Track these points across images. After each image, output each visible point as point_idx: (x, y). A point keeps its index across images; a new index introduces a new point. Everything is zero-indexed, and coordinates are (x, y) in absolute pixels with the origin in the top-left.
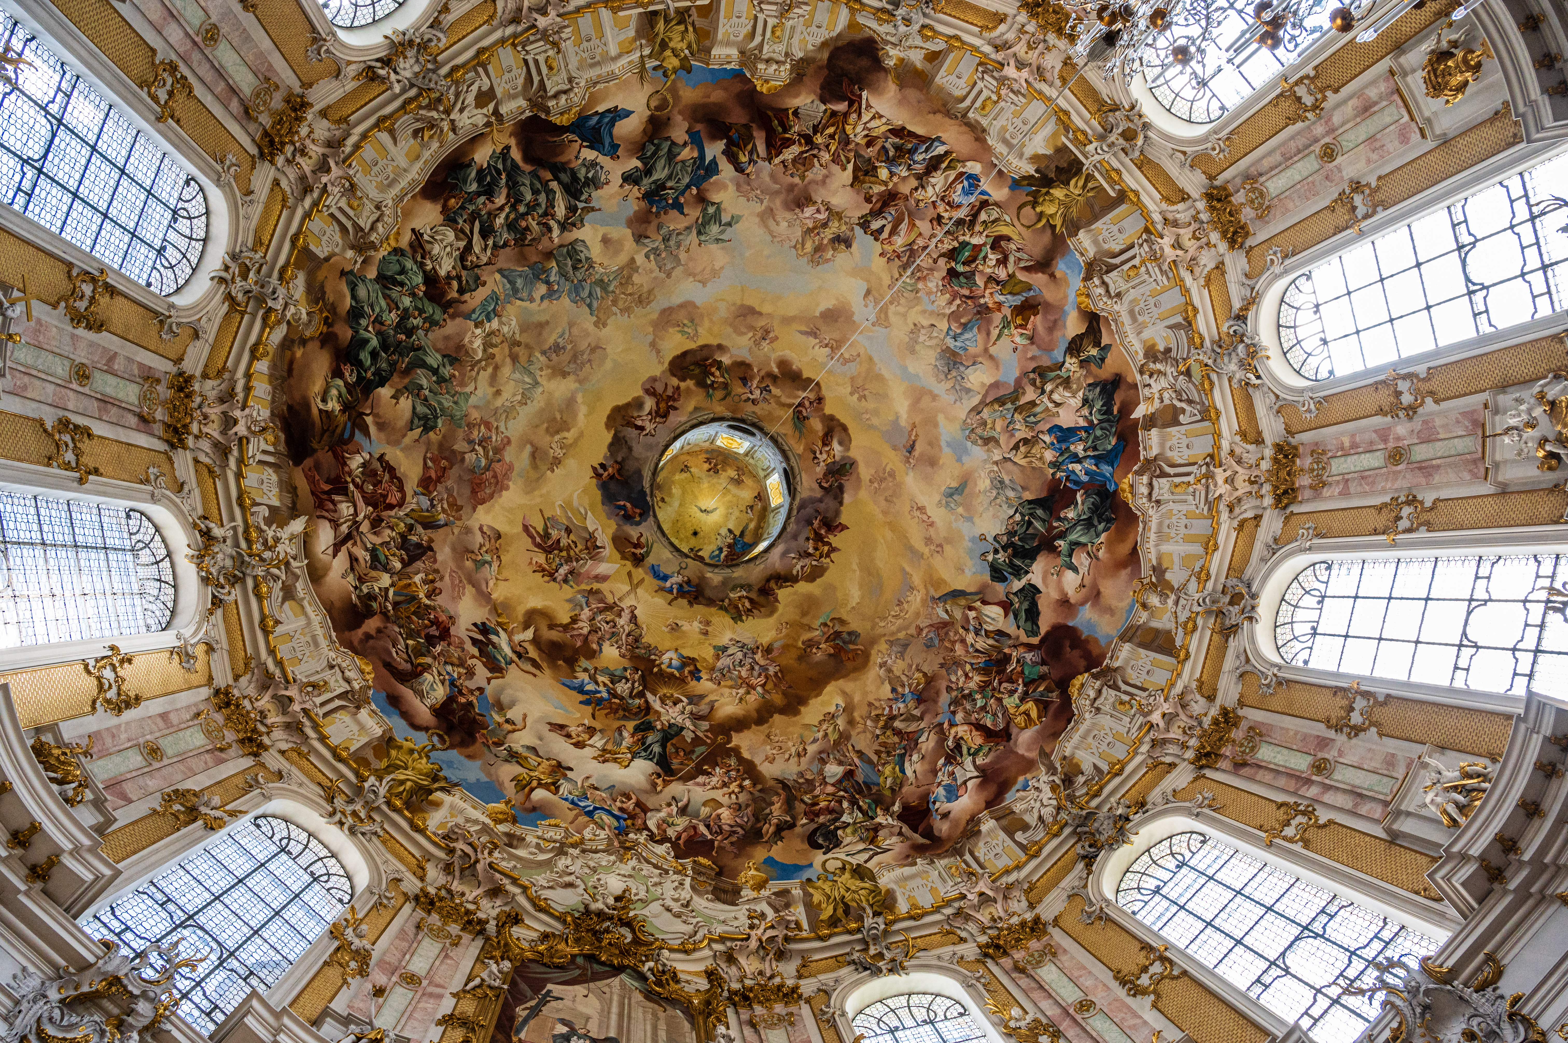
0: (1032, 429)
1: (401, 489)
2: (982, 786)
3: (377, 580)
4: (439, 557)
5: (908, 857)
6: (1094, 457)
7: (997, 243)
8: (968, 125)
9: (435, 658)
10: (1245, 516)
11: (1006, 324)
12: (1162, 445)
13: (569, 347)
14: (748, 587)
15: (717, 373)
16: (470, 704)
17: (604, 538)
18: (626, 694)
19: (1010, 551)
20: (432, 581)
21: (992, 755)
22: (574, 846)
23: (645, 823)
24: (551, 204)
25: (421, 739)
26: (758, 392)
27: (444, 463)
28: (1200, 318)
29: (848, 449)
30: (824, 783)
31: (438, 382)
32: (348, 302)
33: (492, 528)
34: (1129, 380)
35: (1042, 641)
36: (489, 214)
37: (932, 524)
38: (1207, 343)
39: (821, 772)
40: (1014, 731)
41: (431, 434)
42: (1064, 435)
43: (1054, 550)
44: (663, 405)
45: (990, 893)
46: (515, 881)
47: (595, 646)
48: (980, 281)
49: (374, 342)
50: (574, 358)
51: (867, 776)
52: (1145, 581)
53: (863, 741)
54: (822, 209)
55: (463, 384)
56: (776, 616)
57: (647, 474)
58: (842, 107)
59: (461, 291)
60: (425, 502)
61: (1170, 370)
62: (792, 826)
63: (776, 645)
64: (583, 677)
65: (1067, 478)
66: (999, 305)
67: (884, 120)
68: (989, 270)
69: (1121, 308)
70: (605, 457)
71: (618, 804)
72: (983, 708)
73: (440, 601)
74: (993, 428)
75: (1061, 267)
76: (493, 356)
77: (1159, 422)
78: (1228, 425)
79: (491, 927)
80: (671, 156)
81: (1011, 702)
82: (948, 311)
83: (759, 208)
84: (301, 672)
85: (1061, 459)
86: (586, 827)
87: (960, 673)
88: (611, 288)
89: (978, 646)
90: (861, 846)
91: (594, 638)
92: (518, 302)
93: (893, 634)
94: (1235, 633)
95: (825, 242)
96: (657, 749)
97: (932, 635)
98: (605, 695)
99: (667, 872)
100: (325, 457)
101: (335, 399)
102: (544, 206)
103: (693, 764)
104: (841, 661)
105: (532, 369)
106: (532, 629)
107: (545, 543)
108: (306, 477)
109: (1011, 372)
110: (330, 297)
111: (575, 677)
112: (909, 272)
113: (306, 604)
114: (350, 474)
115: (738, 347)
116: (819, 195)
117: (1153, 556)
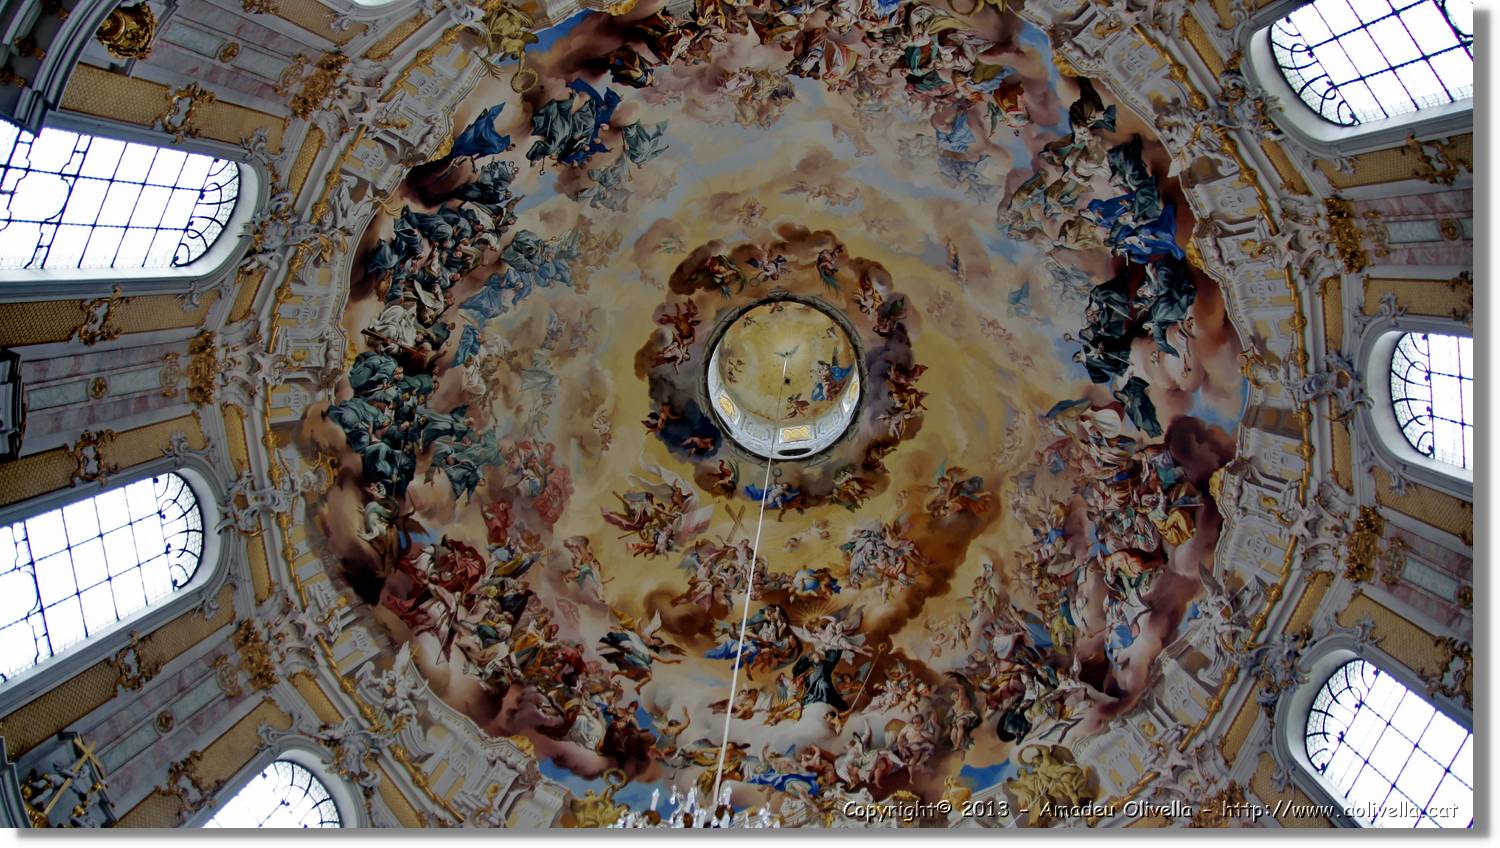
0: (1071, 209)
1: (476, 556)
2: (1153, 620)
3: (495, 654)
4: (541, 595)
5: (1100, 722)
6: (1147, 226)
7: (943, 37)
9: (580, 696)
10: (1323, 277)
11: (995, 112)
12: (1212, 200)
13: (564, 326)
14: (851, 467)
15: (722, 269)
16: (630, 725)
17: (688, 487)
18: (772, 638)
19: (1100, 345)
20: (545, 622)
21: (1154, 582)
23: (835, 774)
24: (474, 222)
25: (600, 786)
26: (773, 266)
27: (502, 506)
28: (1192, 74)
29: (891, 286)
30: (997, 660)
31: (459, 439)
32: (342, 433)
33: (575, 538)
34: (1150, 137)
35: (1168, 438)
36: (423, 268)
37: (1010, 337)
38: (1210, 99)
39: (990, 649)
40: (1169, 550)
41: (478, 488)
42: (1108, 208)
43: (1145, 336)
44: (683, 326)
45: (1183, 763)
47: (724, 602)
48: (946, 78)
49: (384, 448)
50: (574, 333)
51: (1037, 638)
52: (1250, 354)
53: (1022, 599)
54: (745, 76)
55: (482, 425)
56: (890, 488)
57: (700, 400)
59: (436, 346)
60: (503, 553)
61: (1187, 121)
62: (978, 722)
63: (902, 520)
64: (725, 639)
65: (1129, 252)
66: (979, 95)
68: (950, 66)
69: (1107, 66)
70: (652, 407)
71: (804, 764)
72: (1131, 528)
73: (561, 636)
74: (1031, 219)
75: (1023, 41)
76: (497, 381)
77: (1200, 177)
78: (1268, 180)
80: (564, 114)
81: (1156, 515)
82: (928, 116)
83: (679, 106)
85: (1114, 235)
86: (780, 803)
87: (1096, 494)
88: (575, 253)
89: (1105, 459)
90: (1052, 723)
91: (719, 593)
92: (494, 320)
93: (1014, 468)
94: (1352, 418)
95: (765, 102)
96: (822, 685)
97: (1054, 458)
98: (753, 649)
100: (395, 578)
101: (377, 522)
102: (469, 228)
103: (863, 688)
104: (973, 515)
105: (539, 367)
106: (657, 616)
107: (635, 522)
108: (389, 608)
109: (1024, 156)
110: (325, 442)
111: (718, 644)
112: (867, 95)
113: (444, 721)
114: (425, 577)
115: (730, 235)
116: (734, 66)
117: (1247, 325)
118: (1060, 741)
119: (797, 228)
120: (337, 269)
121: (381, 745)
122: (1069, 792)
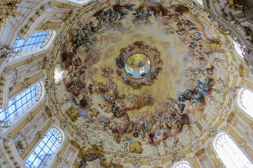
0: (195, 79)
1: (81, 62)
2: (164, 136)
3: (74, 78)
4: (86, 73)
5: (148, 143)
7: (200, 46)
8: (202, 26)
9: (82, 91)
10: (222, 118)
11: (197, 59)
12: (215, 95)
13: (116, 38)
14: (137, 84)
15: (142, 46)
16: (86, 100)
17: (115, 70)
18: (112, 100)
19: (183, 96)
20: (84, 78)
22: (97, 128)
23: (109, 125)
25: (77, 107)
26: (149, 51)
27: (89, 57)
28: (230, 83)
29: (162, 66)
30: (139, 124)
31: (91, 44)
32: (76, 34)
33: (95, 68)
34: (215, 81)
35: (182, 115)
36: (105, 18)
37: (172, 85)
38: (229, 87)
39: (139, 122)
40: (172, 128)
41: (88, 53)
42: (200, 83)
43: (190, 100)
44: (131, 49)
45: (157, 159)
46: (86, 138)
47: (109, 90)
48: (195, 50)
49: (80, 39)
50: (117, 40)
51: (146, 125)
52: (202, 116)
53: (148, 119)
54: (170, 27)
55: (95, 44)
56: (141, 90)
57: (125, 60)
58: (179, 14)
59: (98, 29)
60: (85, 64)
61: (222, 84)
62: (132, 131)
63: (139, 96)
64: (106, 95)
65: (197, 90)
66: (197, 55)
67: (186, 18)
68: (197, 49)
69: (218, 69)
70: (118, 57)
71: (106, 121)
72: (169, 121)
73: (84, 81)
74: (188, 74)
75: (210, 56)
76: (101, 39)
77: (216, 91)
78: (226, 102)
80: (143, 12)
82: (188, 51)
83: (158, 23)
85: (198, 86)
86: (100, 125)
87: (167, 113)
88: (126, 30)
90: (141, 138)
91: (109, 88)
92: (108, 31)
93: (159, 101)
94: (211, 137)
95: (169, 32)
96: (114, 111)
97: (165, 104)
98: (108, 99)
99: (110, 136)
100: (69, 59)
101: (72, 50)
102: (116, 17)
103: (119, 115)
104: (149, 103)
105: (108, 41)
106: (99, 86)
107: (105, 71)
108: (65, 63)
109: (195, 67)
110: (73, 34)
111: (104, 96)
112: (183, 42)
113: (62, 85)
114: (72, 61)
115: (147, 43)
116: (170, 24)
117: (205, 112)
118: (141, 142)
119: (157, 49)
121: (53, 86)
122: (138, 150)
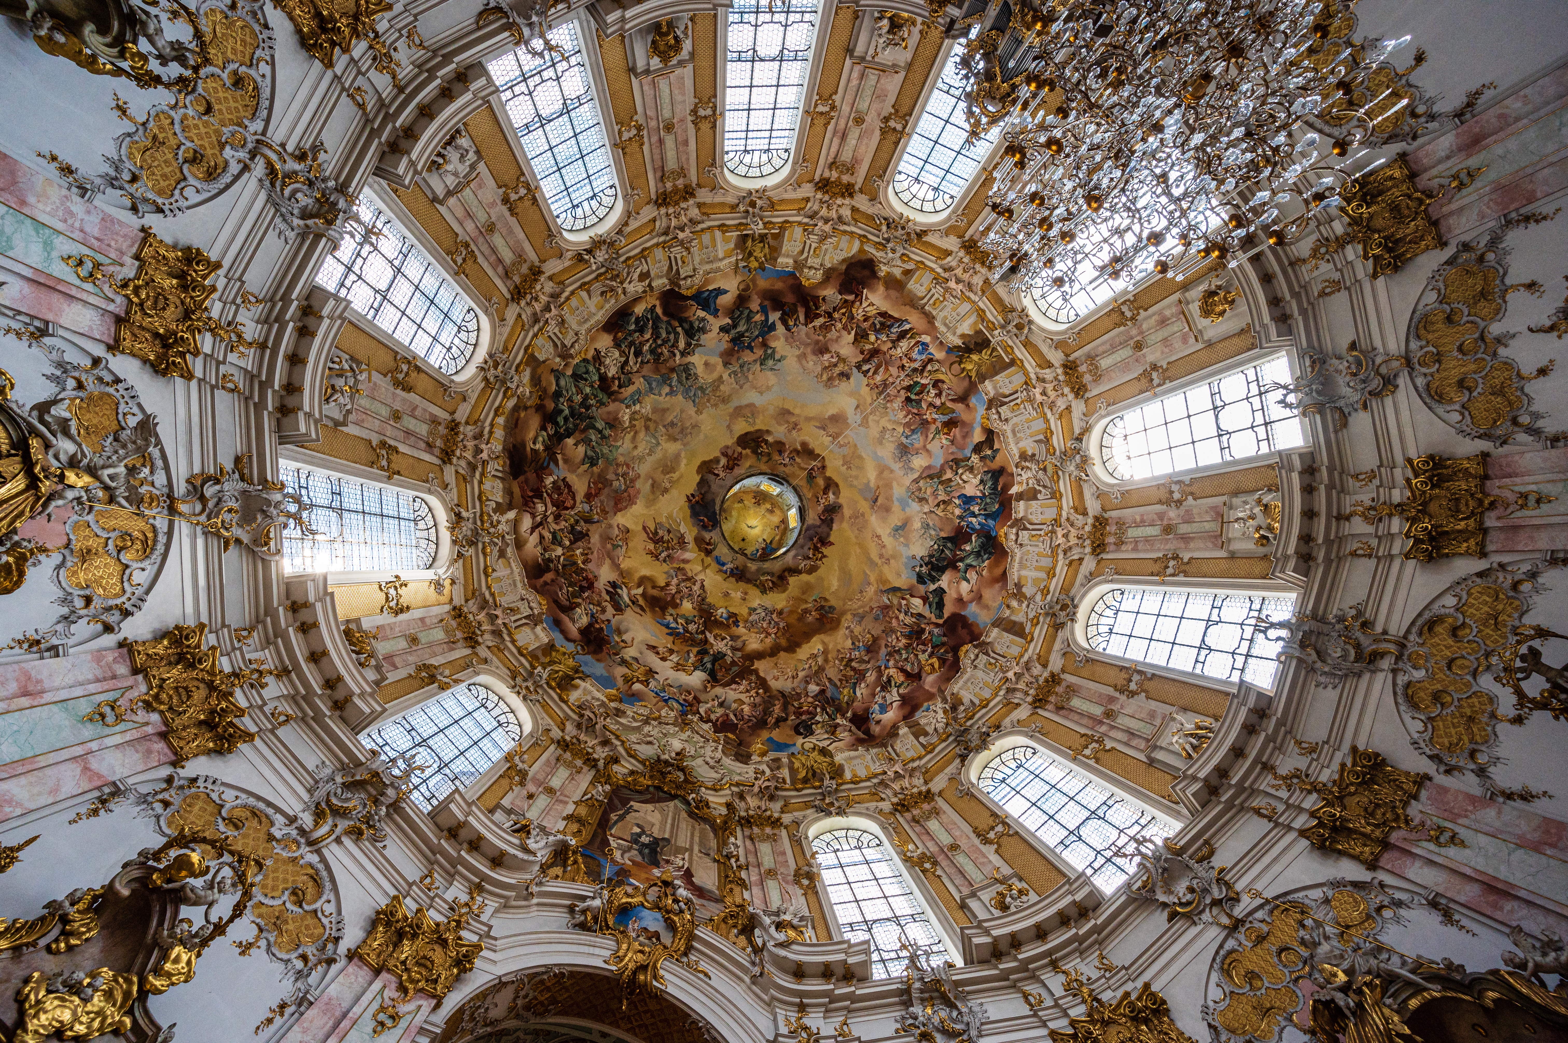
0: (949, 494)
1: (574, 498)
2: (902, 706)
3: (554, 550)
4: (592, 540)
5: (853, 745)
6: (984, 514)
7: (936, 384)
8: (925, 313)
9: (583, 600)
10: (1074, 557)
11: (938, 432)
12: (1026, 510)
13: (679, 424)
14: (772, 574)
15: (765, 447)
16: (602, 629)
17: (689, 538)
18: (694, 631)
19: (929, 566)
20: (587, 554)
21: (910, 687)
22: (655, 719)
23: (698, 709)
24: (677, 340)
25: (571, 647)
26: (788, 460)
27: (600, 485)
28: (1055, 437)
29: (838, 498)
30: (807, 695)
31: (601, 438)
32: (554, 387)
33: (624, 526)
34: (1009, 470)
35: (945, 622)
36: (640, 343)
37: (884, 546)
38: (1058, 453)
39: (805, 689)
40: (924, 675)
41: (595, 468)
42: (968, 500)
43: (955, 568)
44: (731, 462)
45: (901, 772)
46: (618, 737)
47: (678, 601)
48: (924, 405)
49: (567, 412)
50: (682, 431)
51: (833, 693)
52: (1010, 592)
53: (832, 672)
54: (835, 356)
55: (616, 440)
56: (787, 592)
57: (718, 502)
58: (851, 297)
59: (620, 386)
60: (587, 507)
61: (1034, 467)
62: (786, 720)
63: (786, 610)
64: (669, 619)
65: (968, 525)
66: (935, 420)
67: (875, 307)
68: (930, 399)
69: (1007, 428)
70: (695, 490)
71: (683, 696)
72: (906, 659)
73: (590, 566)
74: (925, 492)
75: (973, 401)
76: (635, 426)
77: (1025, 497)
78: (1067, 502)
79: (601, 764)
80: (749, 318)
81: (923, 657)
82: (904, 421)
83: (797, 353)
84: (504, 601)
85: (964, 514)
86: (663, 709)
87: (894, 636)
88: (707, 392)
89: (906, 622)
90: (826, 736)
91: (678, 596)
92: (652, 395)
93: (855, 610)
94: (1062, 627)
95: (835, 375)
96: (709, 666)
97: (879, 612)
98: (682, 631)
99: (708, 740)
100: (532, 476)
101: (541, 443)
102: (672, 341)
103: (730, 677)
104: (824, 623)
105: (657, 435)
106: (642, 588)
107: (655, 538)
108: (520, 486)
109: (938, 460)
110: (544, 384)
111: (665, 618)
112: (882, 397)
113: (511, 560)
114: (545, 487)
115: (779, 432)
116: (834, 348)
117: (1015, 577)
118: (828, 745)
119: (810, 446)
120: (607, 306)
121: (480, 541)
122: (825, 770)
